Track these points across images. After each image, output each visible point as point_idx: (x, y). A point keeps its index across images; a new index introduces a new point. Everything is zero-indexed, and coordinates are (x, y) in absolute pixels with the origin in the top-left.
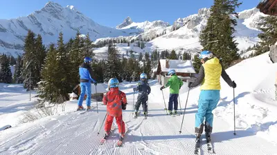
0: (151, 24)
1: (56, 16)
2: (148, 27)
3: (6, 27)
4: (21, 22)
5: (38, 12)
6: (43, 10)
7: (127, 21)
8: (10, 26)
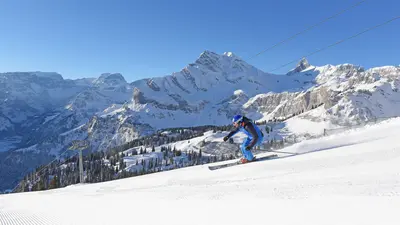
0: (334, 68)
1: (211, 68)
2: (329, 73)
3: (159, 85)
4: (175, 79)
5: (192, 65)
6: (197, 62)
7: (302, 65)
8: (163, 83)
